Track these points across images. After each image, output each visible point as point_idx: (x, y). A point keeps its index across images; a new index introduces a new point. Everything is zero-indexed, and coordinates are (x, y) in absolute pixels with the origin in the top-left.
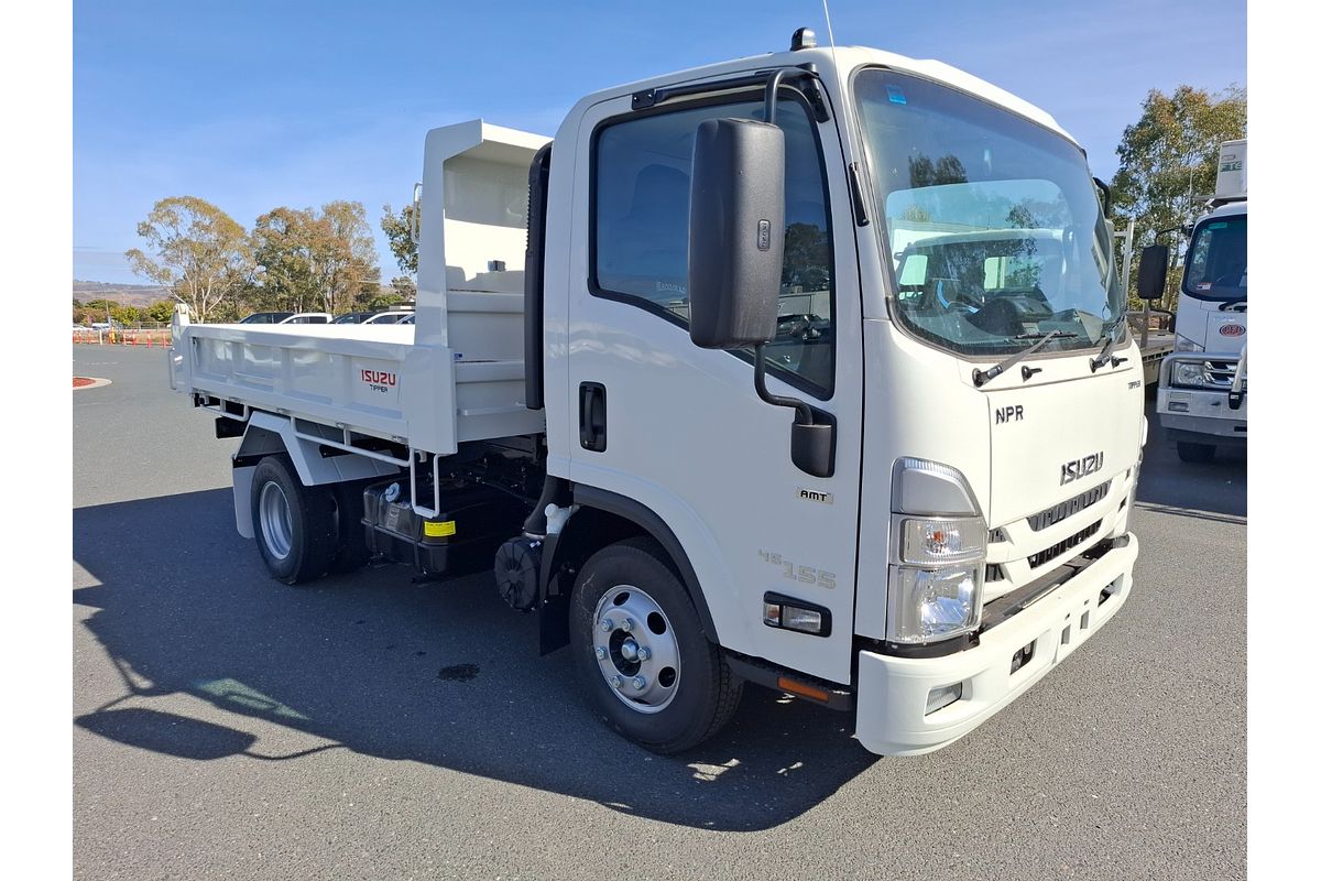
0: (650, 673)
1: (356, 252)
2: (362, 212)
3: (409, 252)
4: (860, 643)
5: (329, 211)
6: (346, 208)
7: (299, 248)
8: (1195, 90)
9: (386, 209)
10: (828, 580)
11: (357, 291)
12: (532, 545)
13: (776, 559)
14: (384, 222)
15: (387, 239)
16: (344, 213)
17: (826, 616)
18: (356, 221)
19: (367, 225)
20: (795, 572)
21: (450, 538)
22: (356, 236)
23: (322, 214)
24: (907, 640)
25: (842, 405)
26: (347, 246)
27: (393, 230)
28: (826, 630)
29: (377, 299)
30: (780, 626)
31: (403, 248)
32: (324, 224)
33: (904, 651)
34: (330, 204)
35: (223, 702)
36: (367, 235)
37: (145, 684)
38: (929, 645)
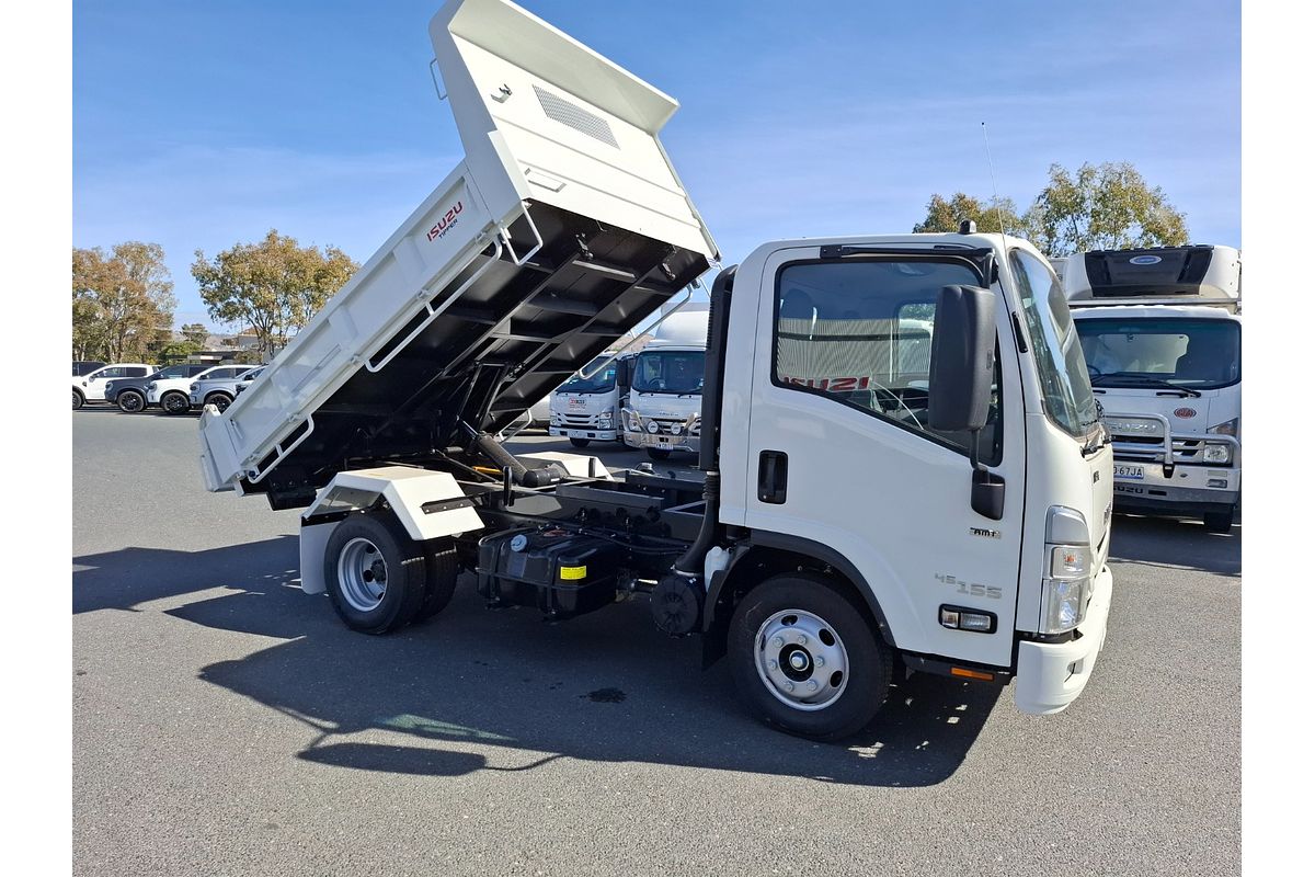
0: (821, 676)
1: (152, 296)
2: (160, 255)
3: (221, 300)
4: (1019, 636)
5: (121, 252)
6: (142, 250)
7: (86, 290)
8: (968, 198)
9: (198, 254)
10: (994, 592)
11: (149, 338)
12: (691, 581)
13: (950, 579)
14: (195, 267)
15: (198, 286)
16: (139, 255)
17: (994, 618)
18: (152, 262)
19: (165, 269)
20: (968, 588)
21: (580, 581)
22: (151, 280)
23: (113, 255)
24: (1052, 632)
25: (1009, 468)
26: (142, 290)
27: (203, 276)
28: (993, 629)
29: (169, 347)
30: (959, 628)
31: (215, 295)
32: (114, 266)
33: (1049, 639)
34: (122, 244)
35: (418, 731)
36: (165, 279)
37: (330, 725)
38: (1062, 634)
